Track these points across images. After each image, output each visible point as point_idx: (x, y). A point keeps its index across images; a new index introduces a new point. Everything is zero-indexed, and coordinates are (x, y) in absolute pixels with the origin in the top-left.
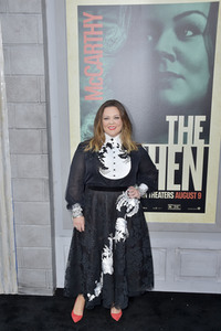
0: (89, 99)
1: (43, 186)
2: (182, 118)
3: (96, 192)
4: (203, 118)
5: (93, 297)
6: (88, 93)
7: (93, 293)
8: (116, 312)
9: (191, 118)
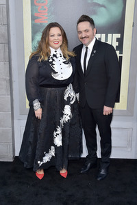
0: (38, 22)
1: (5, 84)
2: (104, 36)
4: (119, 36)
5: (42, 163)
6: (37, 18)
8: (64, 172)
9: (110, 35)
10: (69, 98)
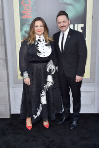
0: (24, 17)
3: (36, 64)
4: (82, 25)
5: (36, 116)
6: (24, 14)
7: (36, 115)
9: (76, 25)
10: (50, 70)
